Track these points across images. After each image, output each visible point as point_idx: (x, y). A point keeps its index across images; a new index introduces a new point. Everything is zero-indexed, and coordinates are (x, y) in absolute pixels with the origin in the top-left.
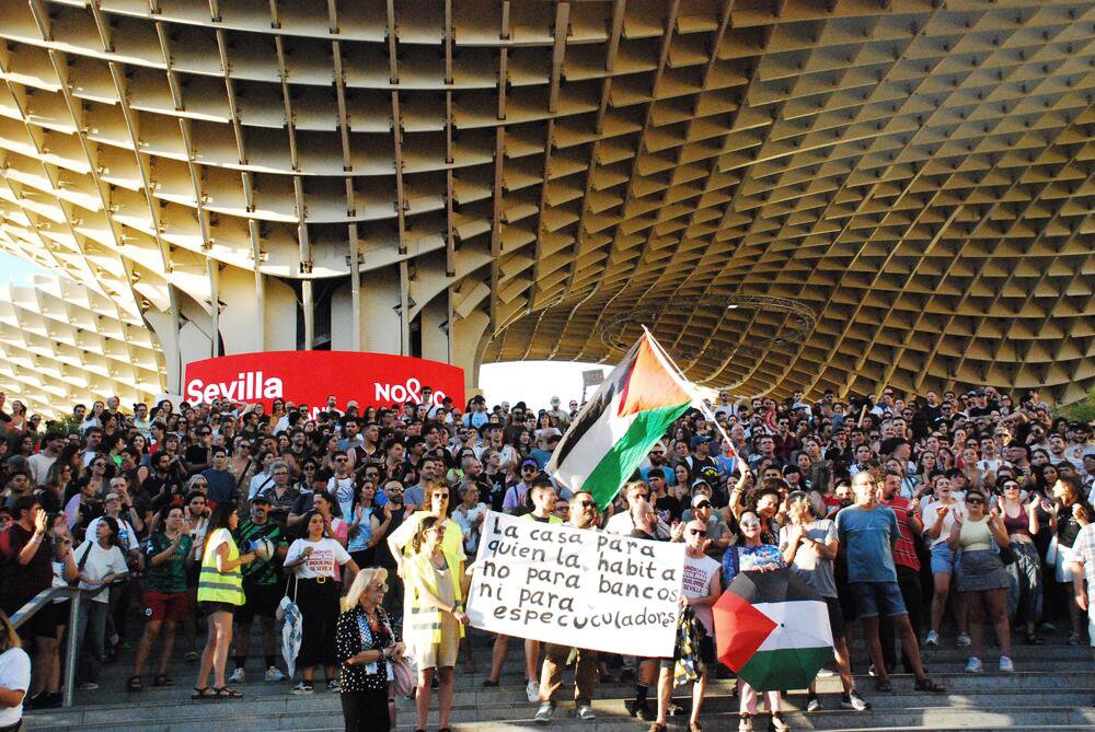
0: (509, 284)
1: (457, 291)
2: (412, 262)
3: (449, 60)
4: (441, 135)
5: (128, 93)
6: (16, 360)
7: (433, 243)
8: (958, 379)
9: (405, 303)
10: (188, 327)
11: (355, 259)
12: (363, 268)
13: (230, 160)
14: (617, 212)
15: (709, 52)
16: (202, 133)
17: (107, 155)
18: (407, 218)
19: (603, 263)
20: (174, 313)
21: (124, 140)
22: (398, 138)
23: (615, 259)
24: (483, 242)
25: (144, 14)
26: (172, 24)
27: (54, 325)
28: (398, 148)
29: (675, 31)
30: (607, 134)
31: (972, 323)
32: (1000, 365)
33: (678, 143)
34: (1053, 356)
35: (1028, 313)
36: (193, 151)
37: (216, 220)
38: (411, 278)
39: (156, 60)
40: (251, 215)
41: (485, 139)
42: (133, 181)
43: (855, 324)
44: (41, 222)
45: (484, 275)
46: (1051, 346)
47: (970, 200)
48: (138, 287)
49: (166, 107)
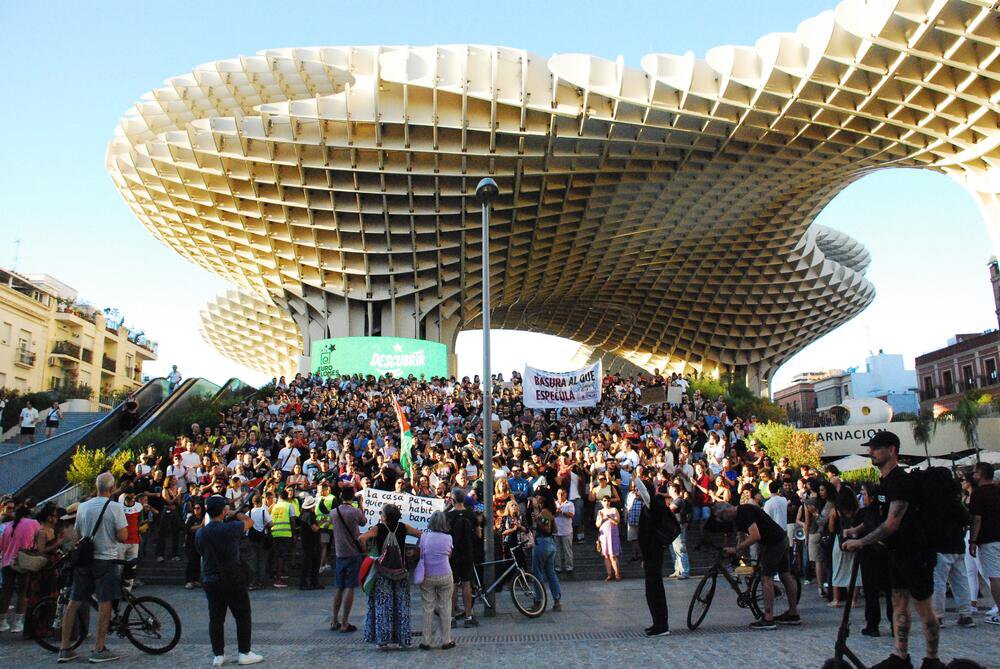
0: (469, 301)
1: (444, 305)
2: (421, 292)
3: (437, 202)
4: (434, 235)
5: (289, 217)
6: (228, 327)
7: (432, 283)
8: (712, 345)
9: (417, 313)
10: (313, 323)
11: (392, 292)
12: (397, 296)
13: (334, 246)
14: (525, 266)
15: (563, 197)
16: (321, 235)
17: (278, 244)
18: (418, 272)
19: (520, 288)
20: (307, 316)
21: (287, 238)
22: (413, 237)
23: (526, 287)
24: (456, 282)
25: (299, 186)
26: (310, 189)
27: (246, 310)
28: (413, 240)
29: (546, 189)
30: (515, 233)
31: (717, 316)
32: (732, 338)
33: (553, 235)
34: (758, 334)
35: (744, 312)
36: (318, 242)
37: (327, 273)
38: (421, 300)
39: (303, 204)
40: (344, 271)
41: (455, 236)
42: (290, 256)
43: (658, 316)
44: (248, 273)
45: (457, 297)
46: (757, 329)
47: (708, 258)
48: (290, 303)
49: (306, 224)
